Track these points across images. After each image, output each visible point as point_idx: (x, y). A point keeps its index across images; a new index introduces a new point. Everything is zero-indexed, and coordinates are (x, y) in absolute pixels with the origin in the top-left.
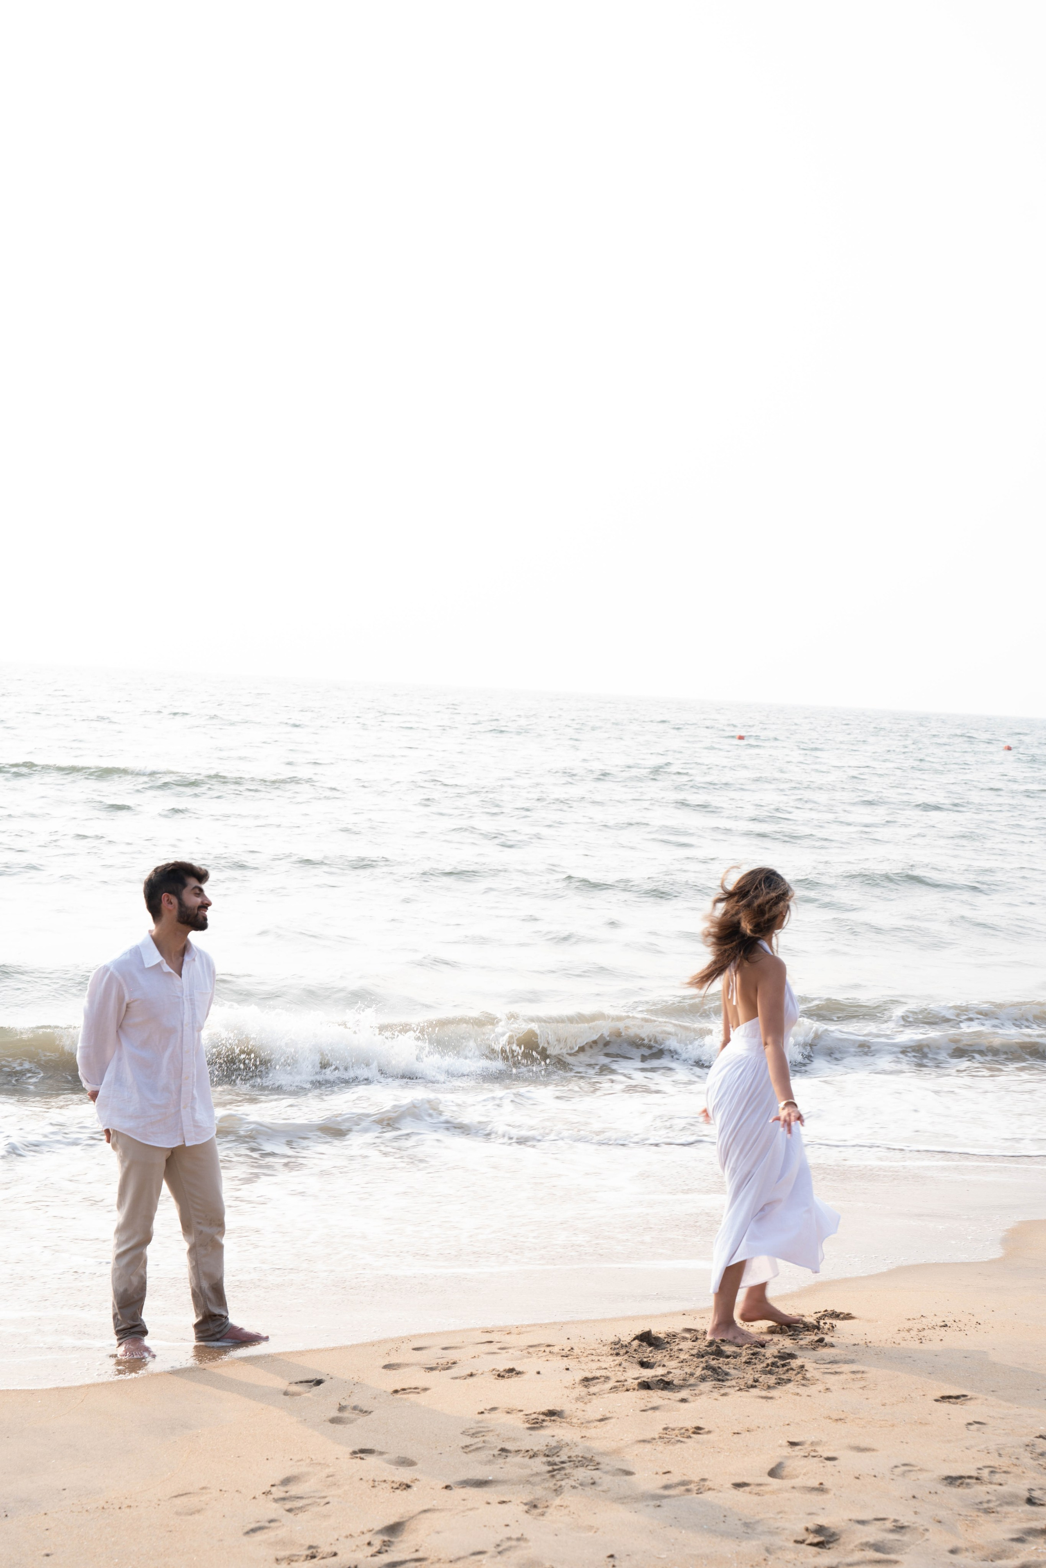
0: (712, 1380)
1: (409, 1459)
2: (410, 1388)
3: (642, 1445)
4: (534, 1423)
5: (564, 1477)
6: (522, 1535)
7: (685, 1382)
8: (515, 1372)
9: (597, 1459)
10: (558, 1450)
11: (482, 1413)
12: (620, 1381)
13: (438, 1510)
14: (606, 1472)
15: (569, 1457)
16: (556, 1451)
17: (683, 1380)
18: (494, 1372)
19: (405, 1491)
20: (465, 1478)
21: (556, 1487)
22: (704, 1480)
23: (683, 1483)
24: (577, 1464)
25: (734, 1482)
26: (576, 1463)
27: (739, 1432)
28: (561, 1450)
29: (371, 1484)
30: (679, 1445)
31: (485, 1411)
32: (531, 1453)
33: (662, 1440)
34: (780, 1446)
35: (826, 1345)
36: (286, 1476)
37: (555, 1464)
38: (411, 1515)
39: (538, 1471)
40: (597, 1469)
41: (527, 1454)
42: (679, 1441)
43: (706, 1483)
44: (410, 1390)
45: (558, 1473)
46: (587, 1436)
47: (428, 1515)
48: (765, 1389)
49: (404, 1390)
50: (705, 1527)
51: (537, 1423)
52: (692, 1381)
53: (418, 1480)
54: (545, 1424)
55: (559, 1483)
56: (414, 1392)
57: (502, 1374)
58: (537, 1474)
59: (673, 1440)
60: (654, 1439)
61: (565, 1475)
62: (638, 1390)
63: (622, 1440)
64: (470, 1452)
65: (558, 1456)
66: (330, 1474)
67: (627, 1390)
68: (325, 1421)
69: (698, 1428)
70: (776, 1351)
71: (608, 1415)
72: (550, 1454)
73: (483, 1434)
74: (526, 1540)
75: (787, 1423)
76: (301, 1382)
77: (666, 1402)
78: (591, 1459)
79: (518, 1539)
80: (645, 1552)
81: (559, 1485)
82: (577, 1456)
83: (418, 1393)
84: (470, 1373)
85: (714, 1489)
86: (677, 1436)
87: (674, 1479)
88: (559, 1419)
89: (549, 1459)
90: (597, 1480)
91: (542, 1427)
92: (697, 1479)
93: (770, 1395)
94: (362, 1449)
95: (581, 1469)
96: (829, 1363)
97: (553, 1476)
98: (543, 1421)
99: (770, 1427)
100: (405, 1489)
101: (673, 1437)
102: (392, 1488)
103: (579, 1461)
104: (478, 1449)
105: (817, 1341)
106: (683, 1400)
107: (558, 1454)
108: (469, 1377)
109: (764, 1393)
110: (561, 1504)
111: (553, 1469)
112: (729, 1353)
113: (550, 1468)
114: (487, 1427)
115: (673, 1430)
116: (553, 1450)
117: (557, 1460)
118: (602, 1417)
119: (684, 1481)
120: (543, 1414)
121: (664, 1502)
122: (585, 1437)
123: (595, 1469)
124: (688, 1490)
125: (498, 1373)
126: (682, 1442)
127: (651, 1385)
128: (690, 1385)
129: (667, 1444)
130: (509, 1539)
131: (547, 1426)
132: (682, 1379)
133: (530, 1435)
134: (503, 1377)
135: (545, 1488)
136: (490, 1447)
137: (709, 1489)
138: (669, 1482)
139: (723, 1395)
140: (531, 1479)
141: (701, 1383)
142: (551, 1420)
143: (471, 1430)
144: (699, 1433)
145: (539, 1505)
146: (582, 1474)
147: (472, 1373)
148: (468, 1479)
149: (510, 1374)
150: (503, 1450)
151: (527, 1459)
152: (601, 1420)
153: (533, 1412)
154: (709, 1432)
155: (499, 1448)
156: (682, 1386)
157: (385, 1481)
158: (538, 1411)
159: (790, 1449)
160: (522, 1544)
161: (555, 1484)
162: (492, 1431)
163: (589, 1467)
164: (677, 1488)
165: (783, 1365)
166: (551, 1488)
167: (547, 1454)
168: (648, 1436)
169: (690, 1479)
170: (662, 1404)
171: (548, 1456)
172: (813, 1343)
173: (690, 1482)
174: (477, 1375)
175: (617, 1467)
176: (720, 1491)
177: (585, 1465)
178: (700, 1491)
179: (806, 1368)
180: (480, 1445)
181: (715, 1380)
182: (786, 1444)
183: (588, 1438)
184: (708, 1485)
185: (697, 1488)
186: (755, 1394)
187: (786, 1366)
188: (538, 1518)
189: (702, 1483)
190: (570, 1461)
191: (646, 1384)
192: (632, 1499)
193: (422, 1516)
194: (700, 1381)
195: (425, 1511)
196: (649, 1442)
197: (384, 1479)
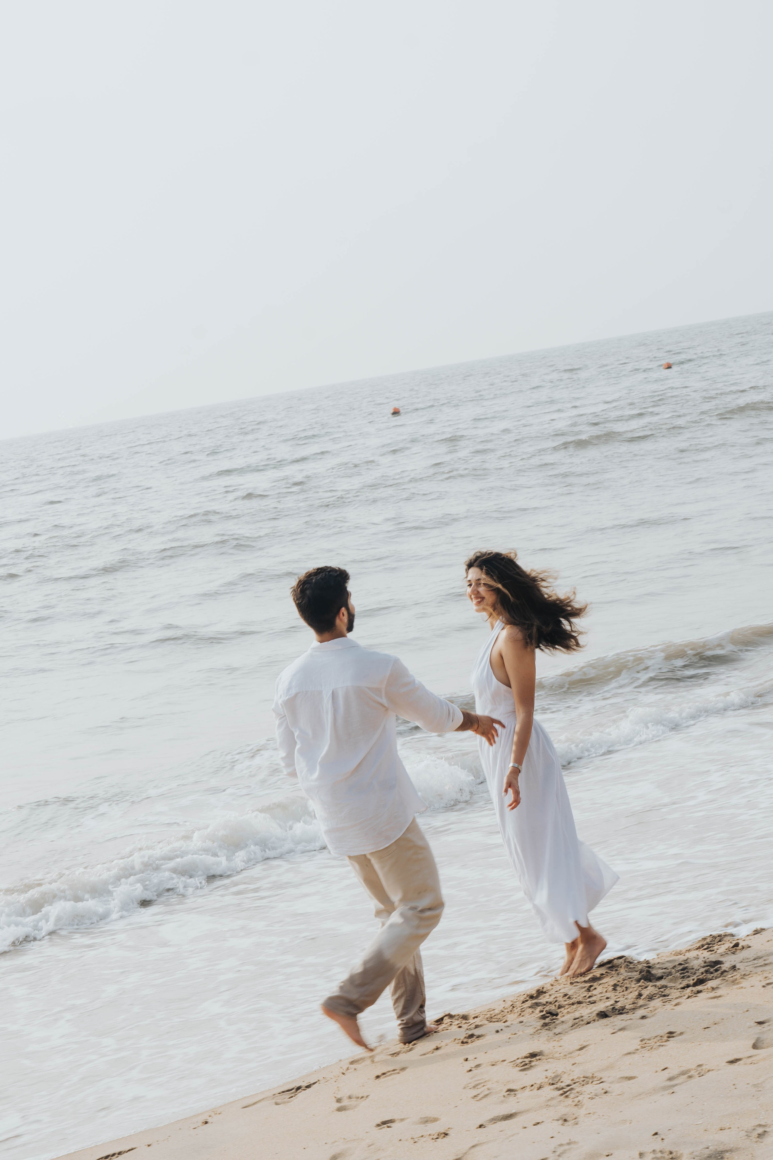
0: (659, 997)
1: (430, 1117)
2: (389, 1072)
3: (629, 1056)
4: (523, 1066)
5: (577, 1094)
6: (570, 1140)
7: (635, 1005)
8: (475, 1037)
9: (598, 1075)
10: (559, 1078)
11: (470, 1070)
12: (578, 1018)
13: (484, 1143)
14: (611, 1083)
15: (573, 1080)
16: (558, 1079)
17: (633, 1004)
18: (457, 1041)
19: (445, 1139)
20: (492, 1117)
21: (574, 1104)
22: (699, 1066)
23: (683, 1073)
24: (583, 1083)
25: (727, 1060)
26: (581, 1082)
27: (708, 1026)
28: (561, 1077)
29: (412, 1141)
30: (661, 1049)
31: (472, 1069)
32: (536, 1086)
33: (645, 1049)
34: (750, 1027)
35: (743, 948)
36: (332, 1155)
37: (563, 1088)
38: (464, 1152)
39: (552, 1097)
40: (602, 1082)
41: (533, 1088)
42: (660, 1046)
43: (704, 1067)
44: (390, 1073)
45: (571, 1093)
46: (577, 1062)
47: (477, 1148)
48: (710, 991)
49: (384, 1074)
50: (722, 1096)
51: (526, 1064)
52: (641, 1002)
53: (451, 1128)
54: (533, 1064)
55: (577, 1100)
56: (394, 1073)
57: (465, 1040)
58: (552, 1099)
59: (654, 1046)
60: (637, 1050)
61: (578, 1092)
62: (598, 1020)
63: (609, 1057)
64: (480, 1099)
65: (562, 1082)
66: (370, 1144)
67: (588, 1023)
68: (333, 1112)
69: (671, 1033)
70: (703, 962)
71: (585, 1044)
72: (553, 1082)
73: (483, 1085)
74: (575, 1143)
75: (746, 1010)
76: (283, 1092)
77: (629, 1022)
78: (593, 1077)
79: (569, 1144)
80: (682, 1124)
81: (577, 1101)
82: (579, 1078)
83: (398, 1073)
84: (435, 1047)
85: (713, 1070)
86: (656, 1043)
87: (674, 1071)
88: (543, 1057)
89: (555, 1086)
90: (608, 1090)
91: (531, 1066)
92: (694, 1067)
93: (718, 994)
94: (383, 1121)
95: (590, 1085)
96: (754, 959)
97: (567, 1097)
98: (530, 1061)
99: (733, 1016)
100: (444, 1137)
101: (653, 1044)
102: (433, 1139)
103: (583, 1081)
104: (486, 1096)
105: (733, 947)
106: (643, 1017)
107: (561, 1081)
108: (436, 1051)
109: (712, 994)
110: (589, 1112)
111: (564, 1091)
112: (659, 975)
113: (561, 1092)
114: (483, 1079)
115: (649, 1040)
116: (555, 1079)
117: (563, 1085)
118: (580, 1047)
119: (683, 1071)
120: (526, 1057)
121: (675, 1089)
122: (575, 1063)
123: (601, 1083)
124: (690, 1077)
125: (460, 1041)
126: (663, 1046)
127: (607, 1013)
128: (641, 1006)
129: (651, 1051)
130: (561, 1145)
131: (535, 1065)
132: (631, 1003)
133: (526, 1074)
134: (467, 1043)
135: (566, 1106)
136: (496, 1092)
137: (709, 1071)
138: (671, 1075)
139: (676, 1005)
140: (549, 1103)
141: (650, 1002)
142: (537, 1060)
143: (470, 1085)
144: (673, 1037)
145: (568, 1119)
146: (590, 1088)
147: (437, 1046)
148: (495, 1116)
149: (472, 1039)
150: (509, 1090)
151: (535, 1091)
152: (581, 1049)
153: (516, 1058)
154: (681, 1034)
155: (506, 1090)
156: (634, 1009)
157: (422, 1136)
158: (520, 1056)
159: (760, 1027)
160: (572, 1146)
161: (573, 1101)
162: (489, 1081)
163: (595, 1083)
164: (680, 1078)
165: (716, 970)
166: (571, 1105)
167: (552, 1082)
168: (631, 1049)
169: (688, 1068)
170: (626, 1024)
171: (553, 1084)
172: (730, 949)
173: (689, 1071)
174: (443, 1048)
175: (618, 1076)
176: (719, 1070)
177: (590, 1082)
178: (701, 1074)
179: (737, 968)
180: (487, 1092)
181: (661, 996)
182: (753, 1024)
183: (579, 1063)
184: (706, 1069)
185: (698, 1072)
186: (705, 997)
187: (718, 970)
188: (574, 1126)
189: (699, 1069)
190: (575, 1083)
191: (603, 1013)
192: (646, 1094)
193: (473, 1150)
194: (649, 1001)
195: (473, 1146)
196: (634, 1053)
197: (421, 1135)
